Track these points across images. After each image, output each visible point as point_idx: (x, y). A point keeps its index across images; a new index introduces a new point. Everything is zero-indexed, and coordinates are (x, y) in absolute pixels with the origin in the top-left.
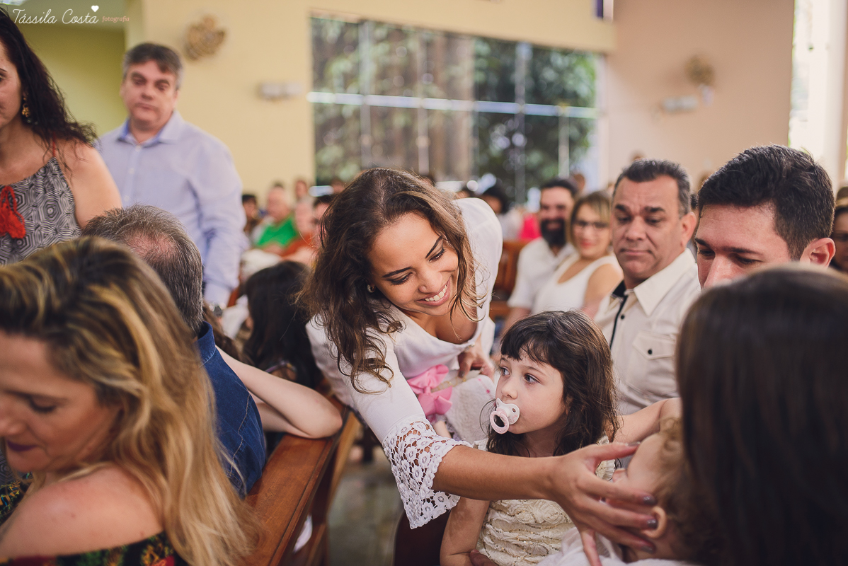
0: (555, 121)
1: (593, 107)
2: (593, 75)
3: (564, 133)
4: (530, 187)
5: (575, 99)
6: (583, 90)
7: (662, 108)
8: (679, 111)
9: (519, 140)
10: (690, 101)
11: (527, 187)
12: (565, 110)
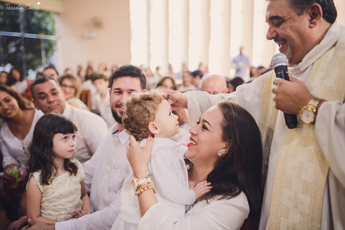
0: (39, 41)
1: (55, 35)
2: (53, 21)
3: (43, 46)
4: (29, 69)
5: (46, 32)
6: (49, 28)
7: (83, 37)
8: (89, 38)
9: (22, 48)
10: (94, 34)
11: (28, 69)
12: (42, 36)
